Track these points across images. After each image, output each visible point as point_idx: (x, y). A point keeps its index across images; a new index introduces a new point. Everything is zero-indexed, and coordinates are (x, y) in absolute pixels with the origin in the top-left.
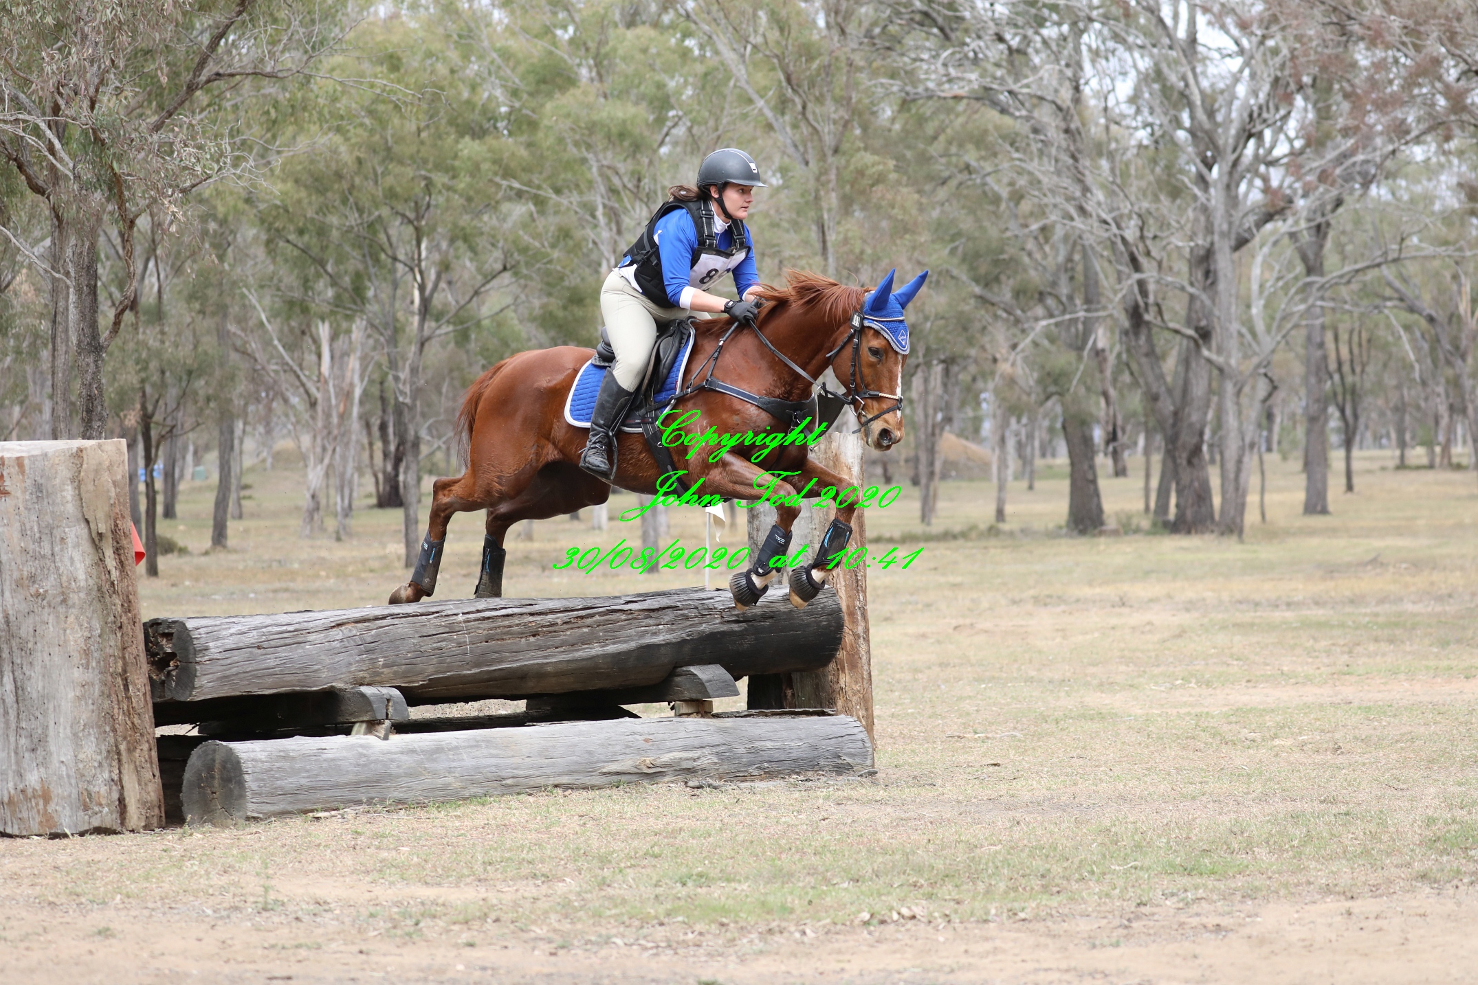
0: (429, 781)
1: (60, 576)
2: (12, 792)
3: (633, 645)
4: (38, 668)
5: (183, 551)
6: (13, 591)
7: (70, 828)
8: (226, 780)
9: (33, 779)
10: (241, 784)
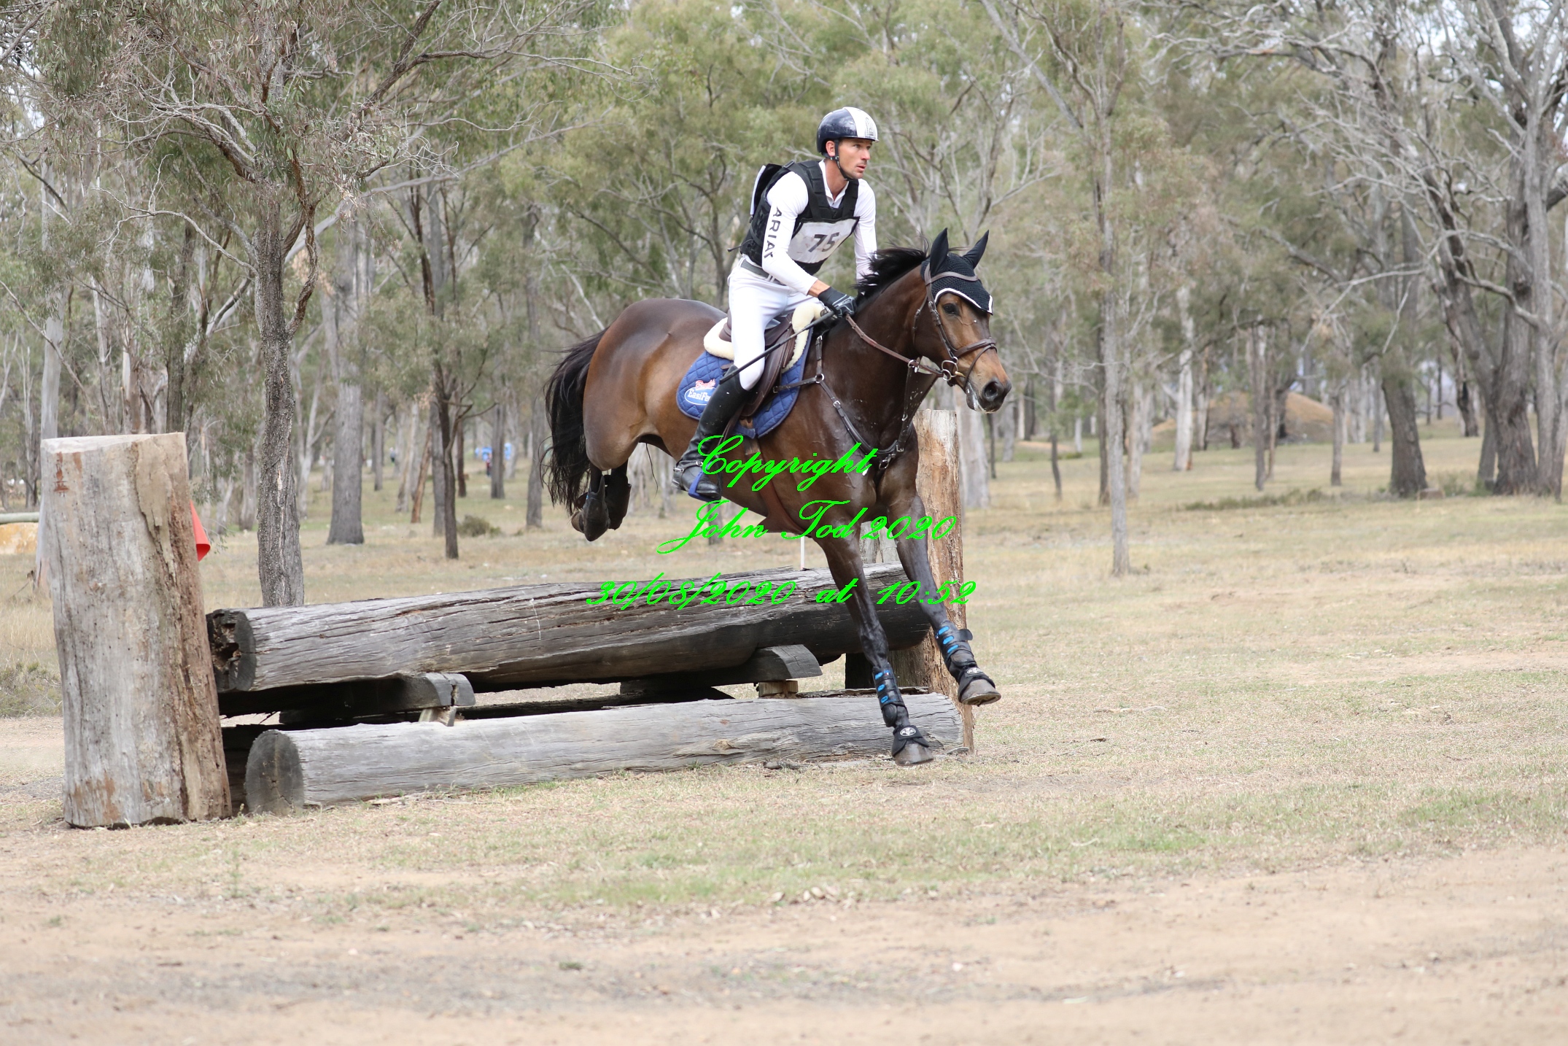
0: (493, 766)
1: (117, 569)
2: (78, 783)
3: (712, 626)
4: (99, 661)
5: (494, 532)
6: (74, 586)
7: (132, 818)
8: (285, 769)
9: (97, 771)
10: (298, 772)
